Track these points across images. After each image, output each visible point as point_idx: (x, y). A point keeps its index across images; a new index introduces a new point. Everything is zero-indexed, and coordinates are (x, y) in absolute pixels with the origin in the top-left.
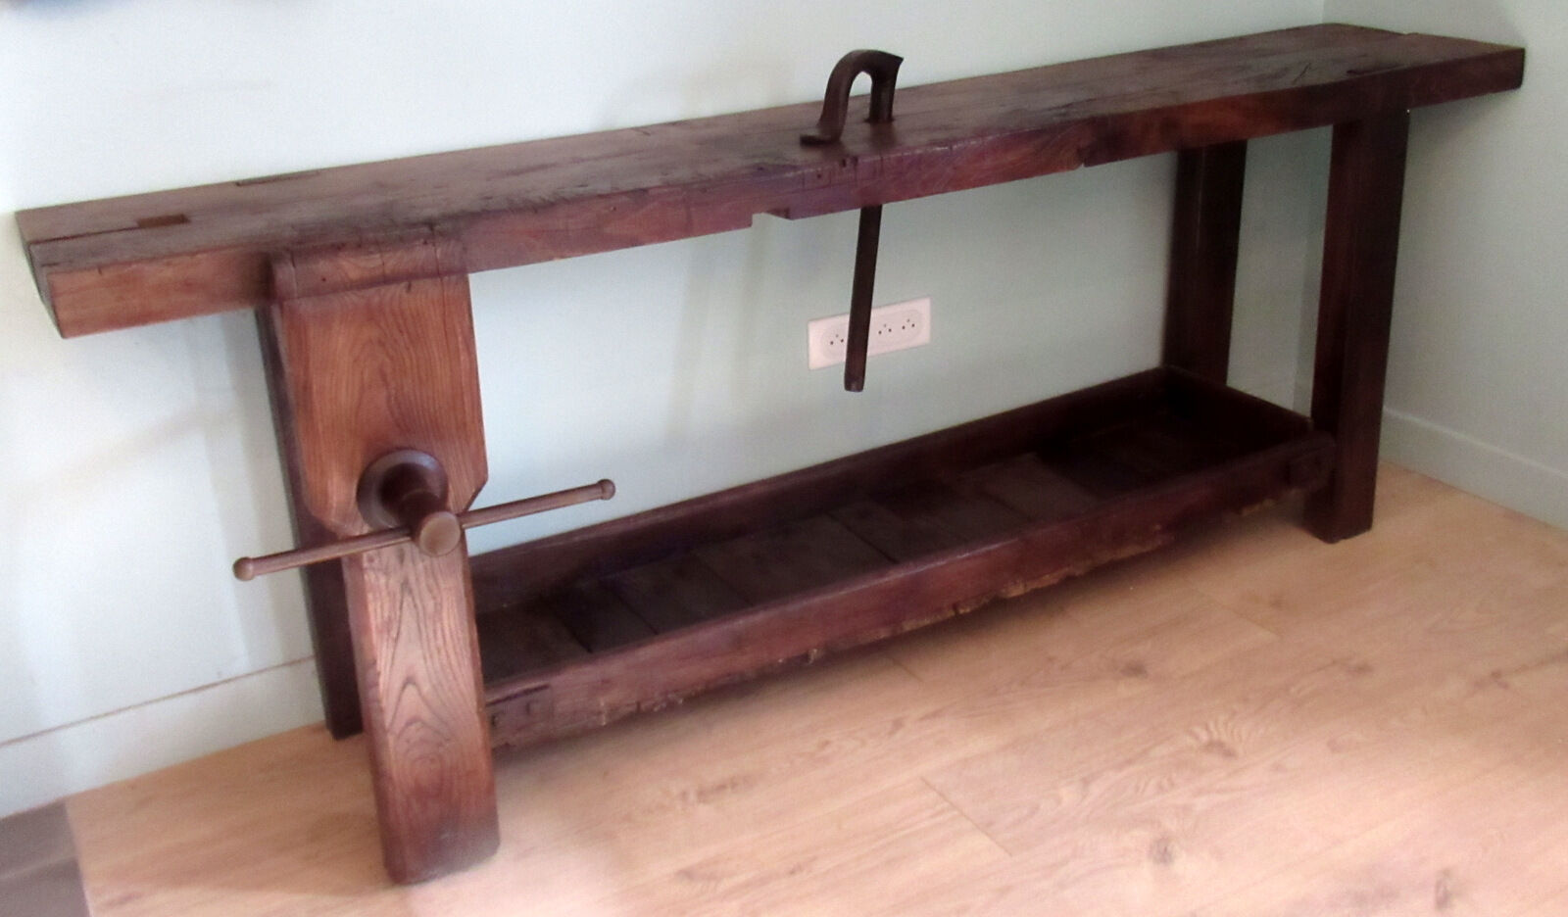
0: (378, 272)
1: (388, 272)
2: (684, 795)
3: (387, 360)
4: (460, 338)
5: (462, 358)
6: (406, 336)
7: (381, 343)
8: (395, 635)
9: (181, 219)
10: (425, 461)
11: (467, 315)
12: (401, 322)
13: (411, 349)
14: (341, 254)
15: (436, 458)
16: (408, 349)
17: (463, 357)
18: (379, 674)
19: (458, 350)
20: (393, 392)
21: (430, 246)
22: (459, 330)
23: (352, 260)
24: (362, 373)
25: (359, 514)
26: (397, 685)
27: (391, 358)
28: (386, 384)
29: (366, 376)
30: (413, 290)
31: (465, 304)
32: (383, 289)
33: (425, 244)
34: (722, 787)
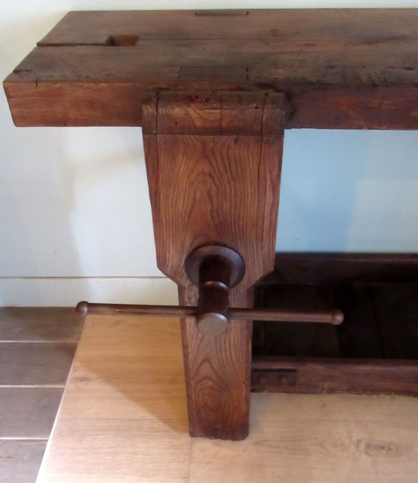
0: (216, 124)
1: (224, 125)
3: (214, 187)
4: (269, 183)
5: (267, 195)
6: (229, 174)
7: (210, 175)
8: (200, 338)
11: (277, 168)
12: (227, 164)
13: (232, 183)
14: (192, 105)
15: (239, 254)
16: (229, 183)
17: (269, 195)
18: (189, 353)
19: (266, 190)
20: (215, 207)
21: (260, 110)
22: (268, 177)
23: (199, 111)
24: (195, 192)
25: (185, 274)
26: (199, 361)
27: (217, 186)
28: (211, 202)
29: (198, 194)
30: (239, 143)
31: (277, 161)
32: (218, 138)
33: (257, 108)
34: (382, 448)
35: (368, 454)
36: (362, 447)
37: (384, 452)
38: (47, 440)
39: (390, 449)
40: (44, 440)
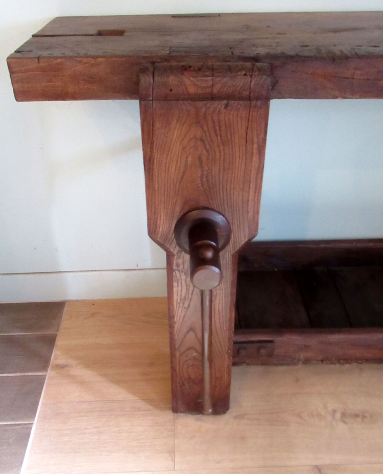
0: (209, 90)
1: (215, 91)
2: (334, 411)
3: (204, 152)
4: (255, 146)
5: (254, 159)
6: (219, 138)
7: (202, 140)
8: (187, 306)
9: (120, 33)
10: (219, 219)
11: (263, 131)
12: (217, 128)
13: (222, 147)
14: (186, 73)
15: (226, 218)
16: (219, 146)
17: (255, 158)
18: (175, 323)
19: (253, 153)
20: (205, 173)
21: (249, 77)
22: (255, 140)
23: (192, 79)
24: (187, 157)
25: (175, 240)
26: (185, 330)
27: (207, 151)
28: (202, 167)
29: (190, 159)
30: (229, 108)
31: (263, 126)
32: (209, 104)
33: (245, 75)
34: (357, 416)
35: (344, 422)
36: (338, 415)
37: (359, 419)
38: (32, 424)
39: (364, 417)
40: (29, 424)
